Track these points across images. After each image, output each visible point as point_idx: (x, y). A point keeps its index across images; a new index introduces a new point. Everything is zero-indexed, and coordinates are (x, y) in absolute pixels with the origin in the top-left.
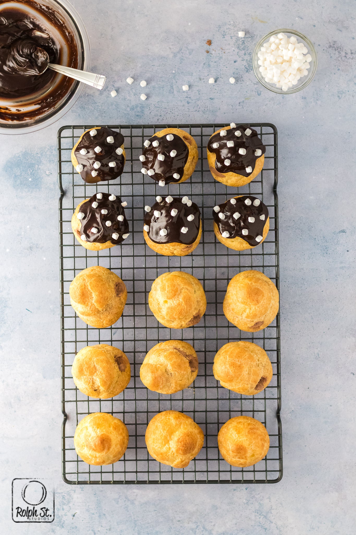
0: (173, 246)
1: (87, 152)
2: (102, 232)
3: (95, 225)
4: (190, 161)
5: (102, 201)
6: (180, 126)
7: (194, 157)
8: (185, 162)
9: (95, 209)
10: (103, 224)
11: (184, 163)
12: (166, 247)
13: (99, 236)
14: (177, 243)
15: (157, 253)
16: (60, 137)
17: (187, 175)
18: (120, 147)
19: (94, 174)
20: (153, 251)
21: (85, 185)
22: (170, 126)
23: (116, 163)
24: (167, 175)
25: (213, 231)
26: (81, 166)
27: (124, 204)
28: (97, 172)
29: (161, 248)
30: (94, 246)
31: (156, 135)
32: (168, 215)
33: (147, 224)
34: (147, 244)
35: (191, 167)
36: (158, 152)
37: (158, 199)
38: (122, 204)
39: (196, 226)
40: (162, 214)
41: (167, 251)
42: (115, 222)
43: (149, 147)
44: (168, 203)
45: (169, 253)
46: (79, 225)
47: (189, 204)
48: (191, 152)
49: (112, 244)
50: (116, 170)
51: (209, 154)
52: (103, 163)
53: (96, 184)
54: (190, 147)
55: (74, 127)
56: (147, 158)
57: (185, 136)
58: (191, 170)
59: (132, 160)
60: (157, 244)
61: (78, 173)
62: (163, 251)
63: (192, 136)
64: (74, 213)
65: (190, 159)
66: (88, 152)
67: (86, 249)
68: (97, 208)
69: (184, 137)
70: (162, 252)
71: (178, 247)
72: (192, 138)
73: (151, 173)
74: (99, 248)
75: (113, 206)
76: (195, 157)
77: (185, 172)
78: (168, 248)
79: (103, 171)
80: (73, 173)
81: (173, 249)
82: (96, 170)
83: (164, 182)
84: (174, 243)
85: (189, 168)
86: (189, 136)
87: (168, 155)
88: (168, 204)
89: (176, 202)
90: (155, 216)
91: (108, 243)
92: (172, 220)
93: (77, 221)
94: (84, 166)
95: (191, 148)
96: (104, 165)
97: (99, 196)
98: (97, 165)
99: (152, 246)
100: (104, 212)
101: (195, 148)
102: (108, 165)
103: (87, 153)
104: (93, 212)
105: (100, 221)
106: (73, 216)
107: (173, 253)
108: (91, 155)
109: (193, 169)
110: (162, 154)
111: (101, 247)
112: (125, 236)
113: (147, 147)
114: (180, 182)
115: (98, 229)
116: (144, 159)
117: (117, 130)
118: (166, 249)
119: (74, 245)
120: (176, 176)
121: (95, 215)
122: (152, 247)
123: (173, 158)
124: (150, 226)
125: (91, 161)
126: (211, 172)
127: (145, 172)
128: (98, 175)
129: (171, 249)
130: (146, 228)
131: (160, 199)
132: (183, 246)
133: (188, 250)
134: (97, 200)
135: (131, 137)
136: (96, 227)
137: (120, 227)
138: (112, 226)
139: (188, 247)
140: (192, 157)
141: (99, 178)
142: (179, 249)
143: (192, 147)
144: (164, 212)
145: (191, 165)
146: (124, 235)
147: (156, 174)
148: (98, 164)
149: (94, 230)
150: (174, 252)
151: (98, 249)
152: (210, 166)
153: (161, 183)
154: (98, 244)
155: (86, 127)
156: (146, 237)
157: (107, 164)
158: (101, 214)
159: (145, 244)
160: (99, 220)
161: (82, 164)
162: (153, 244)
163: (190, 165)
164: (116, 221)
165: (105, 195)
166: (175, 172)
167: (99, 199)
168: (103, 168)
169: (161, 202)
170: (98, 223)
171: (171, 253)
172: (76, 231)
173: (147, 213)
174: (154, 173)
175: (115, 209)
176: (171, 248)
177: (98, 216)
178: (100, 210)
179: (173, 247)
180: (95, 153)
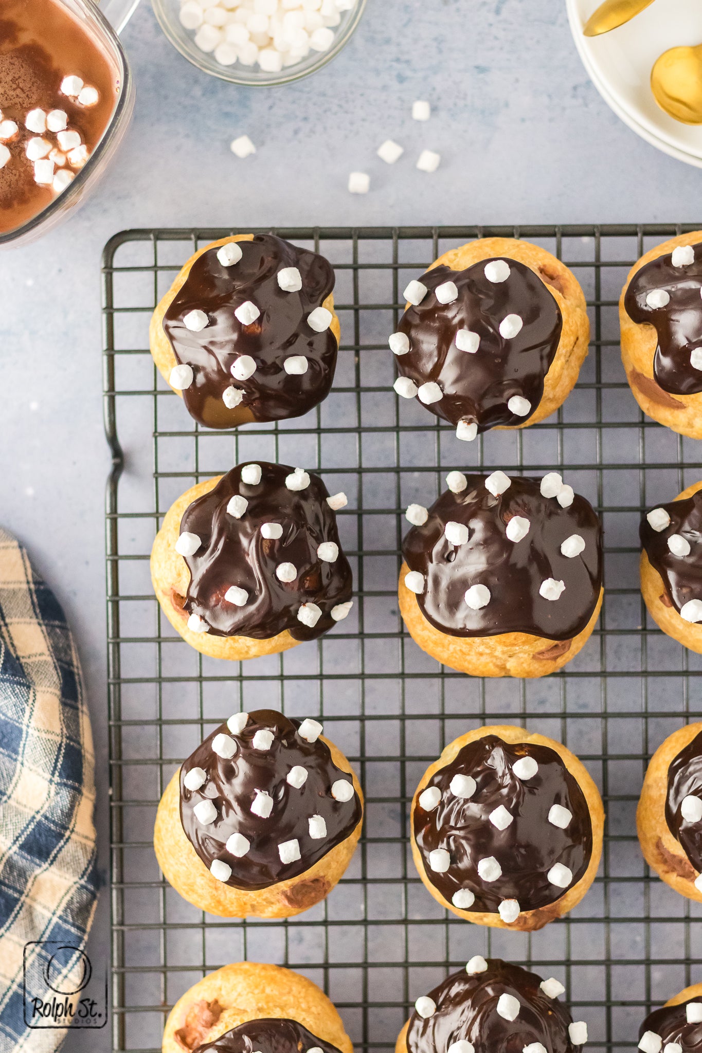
0: (507, 646)
1: (207, 322)
2: (264, 600)
3: (240, 578)
4: (564, 351)
5: (261, 490)
6: (526, 232)
7: (577, 339)
8: (551, 357)
9: (239, 522)
10: (268, 574)
11: (545, 362)
12: (481, 649)
13: (251, 616)
14: (522, 636)
15: (443, 665)
16: (109, 270)
17: (550, 400)
18: (321, 306)
19: (231, 398)
20: (428, 658)
21: (196, 434)
22: (489, 232)
23: (309, 360)
24: (488, 403)
25: (638, 591)
26: (186, 371)
27: (338, 501)
28: (243, 392)
29: (464, 650)
30: (231, 648)
31: (444, 260)
32: (495, 535)
33: (414, 568)
34: (412, 634)
35: (565, 372)
36: (456, 321)
37: (455, 482)
38: (328, 500)
39: (590, 574)
40: (471, 532)
41: (484, 659)
42: (308, 567)
43: (420, 304)
44: (495, 494)
45: (491, 666)
46: (179, 575)
47: (566, 498)
48: (567, 322)
49: (291, 640)
50: (306, 385)
51: (630, 329)
52: (263, 362)
53: (234, 429)
54: (564, 305)
55: (160, 234)
56: (413, 343)
57: (545, 266)
58: (566, 383)
59: (357, 349)
60: (450, 638)
61: (172, 392)
62: (469, 662)
63: (569, 265)
64: (158, 530)
65: (564, 346)
66: (212, 322)
67: (200, 654)
68: (244, 517)
69: (542, 271)
70: (466, 664)
71: (526, 647)
72: (568, 274)
73: (429, 393)
74: (247, 652)
75: (298, 508)
76: (581, 339)
77: (548, 391)
78: (488, 651)
79: (262, 389)
80: (155, 393)
81: (503, 653)
82: (238, 386)
83: (474, 427)
84: (513, 635)
85: (560, 377)
86: (558, 267)
87: (491, 330)
88: (495, 499)
89: (519, 493)
90: (446, 541)
91: (284, 638)
92: (509, 557)
93: (174, 558)
94: (196, 369)
95: (567, 308)
96: (268, 368)
97: (251, 475)
98: (243, 368)
99: (431, 645)
100: (271, 531)
101: (578, 306)
102: (279, 369)
103: (207, 327)
104: (230, 529)
105: (256, 562)
106: (158, 541)
107: (503, 668)
108: (223, 332)
109: (572, 379)
110: (472, 329)
111: (254, 651)
112: (340, 612)
113: (416, 303)
114: (528, 423)
115: (250, 591)
116: (404, 346)
117: (308, 245)
118: (481, 654)
119: (159, 640)
120: (518, 405)
121: (239, 542)
122: (430, 648)
123: (508, 342)
124: (425, 572)
125: (222, 354)
126: (635, 389)
127: (409, 390)
128: (247, 401)
129: (498, 653)
130: (413, 581)
131: (461, 482)
132: (543, 643)
133: (555, 659)
134: (242, 490)
135: (356, 267)
136: (242, 586)
137: (325, 581)
138: (301, 579)
139: (556, 646)
140: (573, 339)
141: (248, 412)
142: (525, 653)
143: (568, 303)
144: (477, 525)
145: (566, 366)
146: (336, 607)
147: (446, 397)
148: (245, 364)
149: (235, 596)
150: (508, 666)
151: (242, 656)
152: (629, 369)
153: (466, 431)
154: (245, 642)
155: (201, 235)
156: (411, 613)
157: (278, 362)
158: (260, 540)
159: (403, 634)
160: (252, 560)
161: (189, 364)
162: (434, 637)
163: (562, 368)
164: (311, 563)
165: (271, 471)
166: (512, 391)
167: (249, 487)
168: (260, 380)
169: (464, 494)
170: (249, 572)
171: (497, 666)
172: (170, 593)
173: (415, 528)
174: (439, 396)
175: (305, 519)
176: (499, 651)
177: (248, 546)
178: (257, 526)
179: (505, 649)
180: (237, 325)
